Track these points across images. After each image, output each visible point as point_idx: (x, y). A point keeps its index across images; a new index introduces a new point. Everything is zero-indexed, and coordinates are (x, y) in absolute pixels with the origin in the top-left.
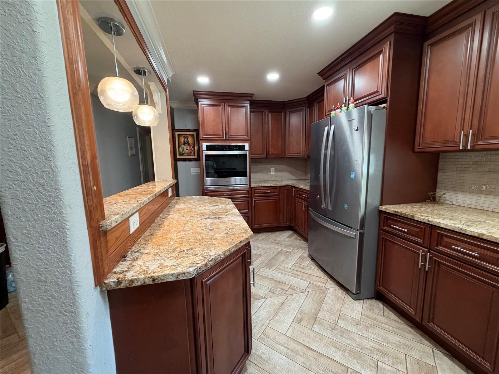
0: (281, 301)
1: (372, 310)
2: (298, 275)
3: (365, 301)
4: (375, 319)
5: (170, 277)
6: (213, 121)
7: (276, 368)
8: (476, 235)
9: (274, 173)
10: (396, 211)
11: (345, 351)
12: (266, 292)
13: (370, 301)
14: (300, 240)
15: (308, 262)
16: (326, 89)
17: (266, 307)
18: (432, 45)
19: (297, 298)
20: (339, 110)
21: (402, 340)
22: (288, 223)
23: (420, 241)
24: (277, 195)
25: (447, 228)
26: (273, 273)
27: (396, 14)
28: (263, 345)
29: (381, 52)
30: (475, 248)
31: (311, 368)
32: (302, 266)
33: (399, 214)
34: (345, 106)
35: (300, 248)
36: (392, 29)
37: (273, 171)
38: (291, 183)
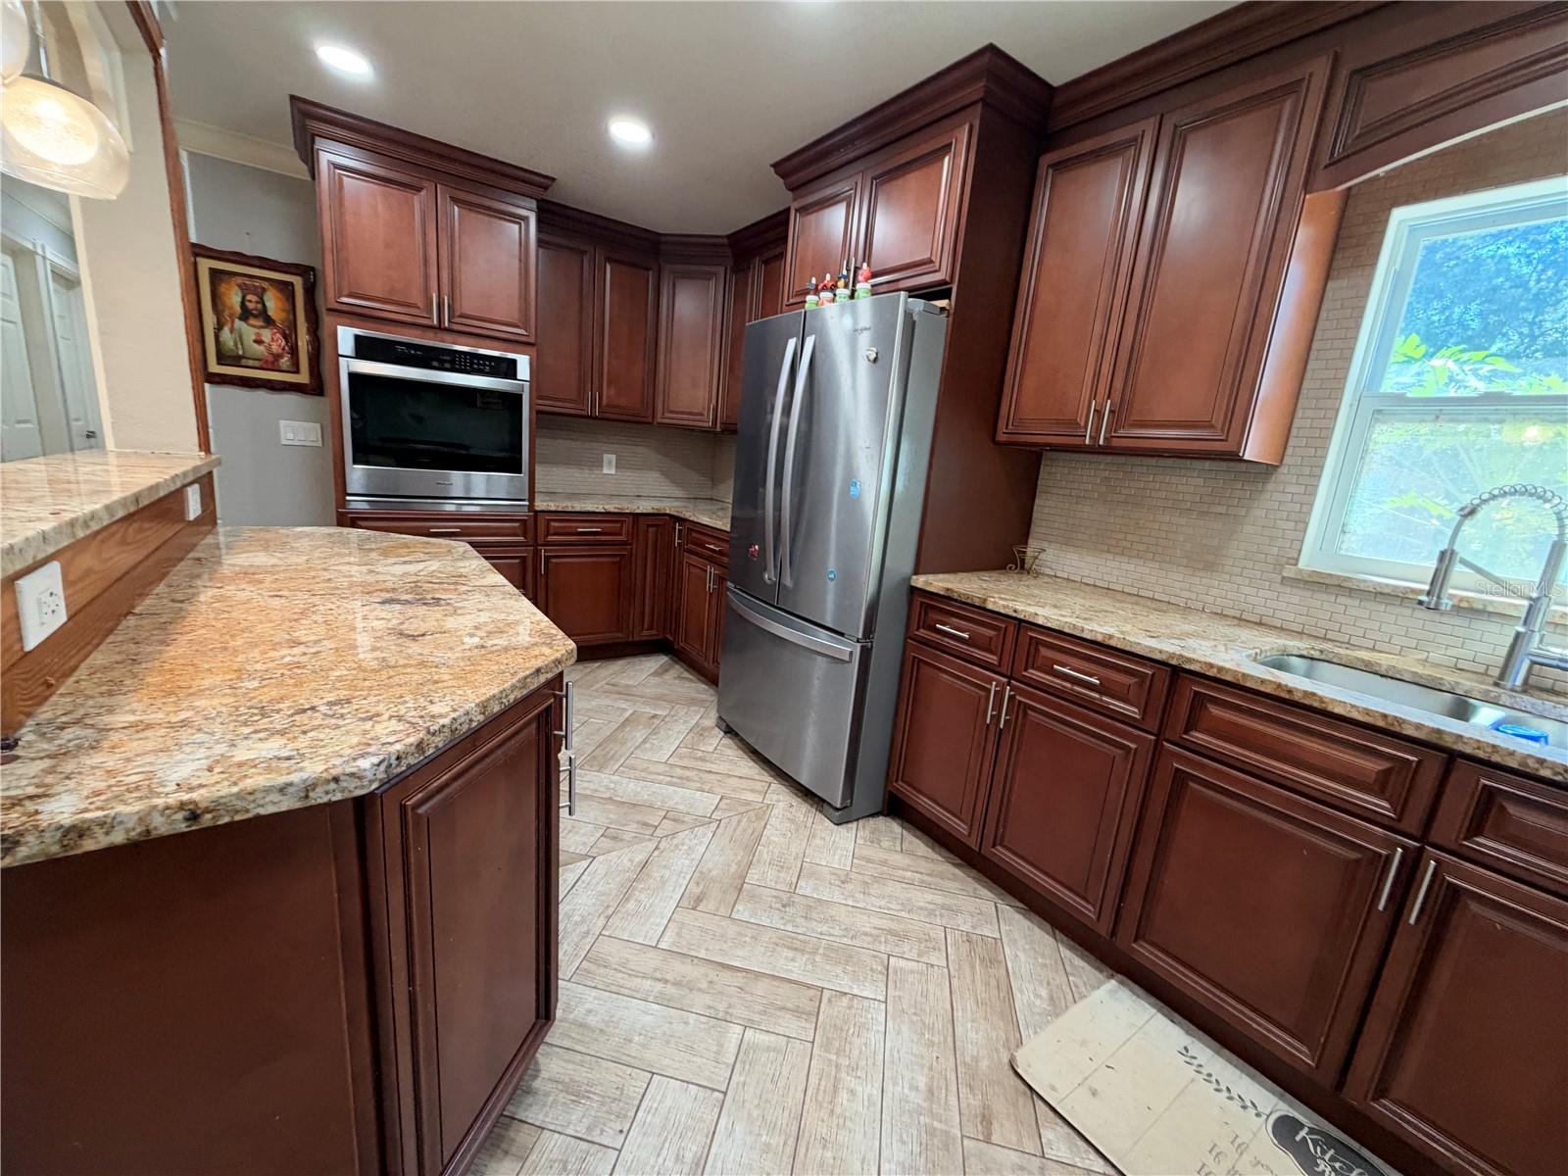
0: (640, 858)
1: (874, 841)
2: (688, 779)
3: (861, 822)
4: (884, 863)
5: (275, 797)
6: (388, 245)
7: (630, 1041)
8: (1099, 638)
9: (613, 472)
10: (948, 589)
11: (814, 952)
12: (593, 839)
13: (872, 822)
14: (691, 681)
15: (716, 740)
16: (795, 222)
17: (594, 881)
18: (1058, 167)
19: (687, 841)
20: (826, 295)
21: (939, 899)
22: (654, 632)
23: (993, 659)
24: (625, 543)
25: (1049, 625)
26: (612, 782)
27: (991, 49)
28: (588, 991)
29: (946, 148)
30: (1093, 668)
31: (731, 1015)
32: (700, 754)
33: (956, 596)
34: (846, 286)
35: (693, 702)
36: (976, 90)
37: (610, 462)
38: (669, 507)
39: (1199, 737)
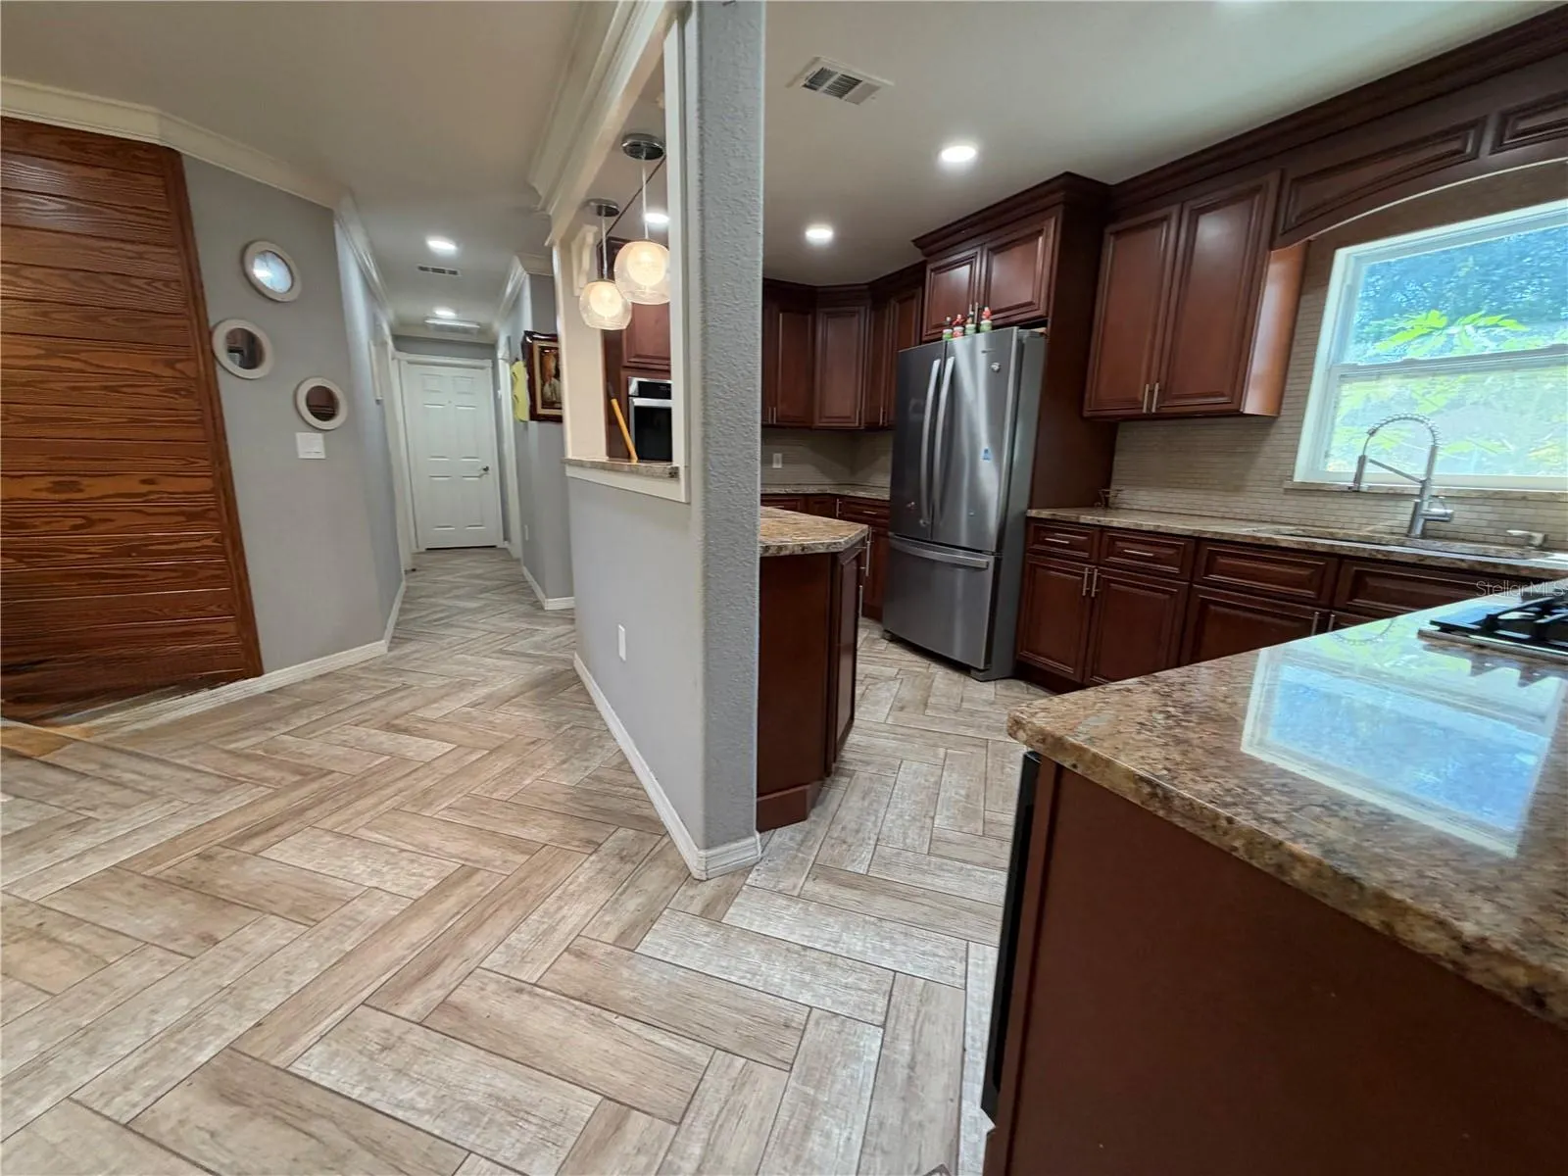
3: (999, 681)
4: (1016, 696)
5: (821, 547)
8: (1152, 528)
9: (780, 466)
10: (1054, 515)
16: (930, 275)
18: (1118, 234)
20: (958, 329)
23: (1086, 555)
25: (1120, 526)
27: (1067, 173)
29: (1040, 232)
30: (1149, 547)
31: (937, 745)
33: (1058, 520)
34: (973, 322)
36: (1059, 196)
37: (778, 459)
38: (827, 489)
39: (1214, 577)
